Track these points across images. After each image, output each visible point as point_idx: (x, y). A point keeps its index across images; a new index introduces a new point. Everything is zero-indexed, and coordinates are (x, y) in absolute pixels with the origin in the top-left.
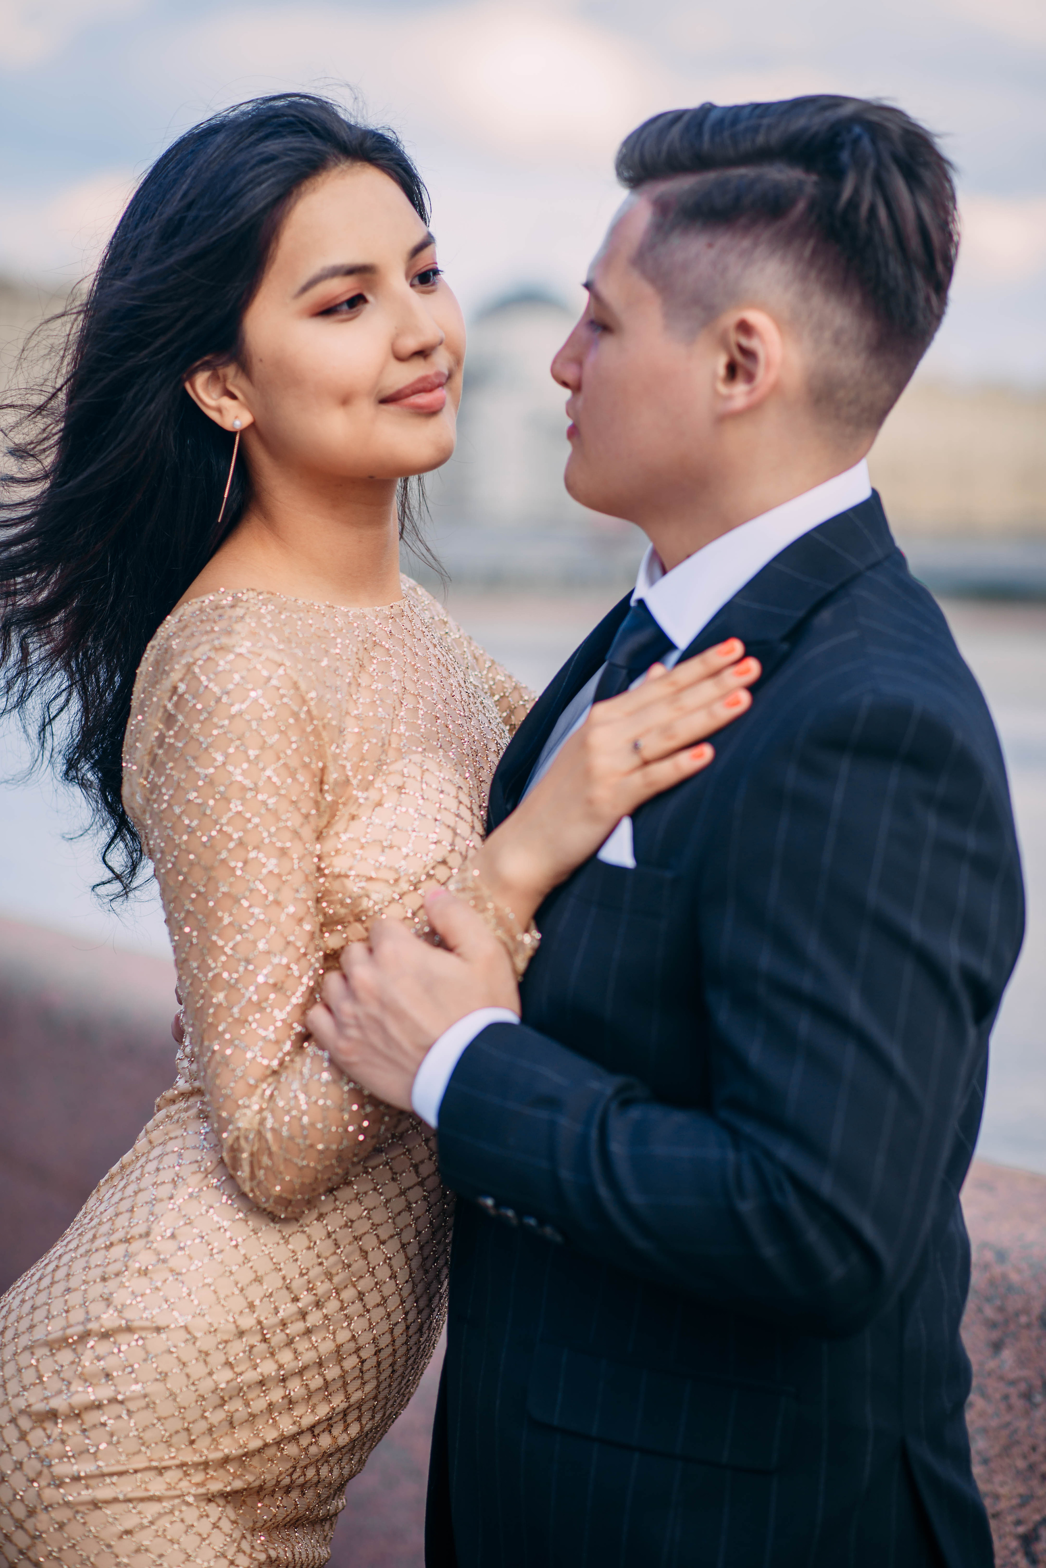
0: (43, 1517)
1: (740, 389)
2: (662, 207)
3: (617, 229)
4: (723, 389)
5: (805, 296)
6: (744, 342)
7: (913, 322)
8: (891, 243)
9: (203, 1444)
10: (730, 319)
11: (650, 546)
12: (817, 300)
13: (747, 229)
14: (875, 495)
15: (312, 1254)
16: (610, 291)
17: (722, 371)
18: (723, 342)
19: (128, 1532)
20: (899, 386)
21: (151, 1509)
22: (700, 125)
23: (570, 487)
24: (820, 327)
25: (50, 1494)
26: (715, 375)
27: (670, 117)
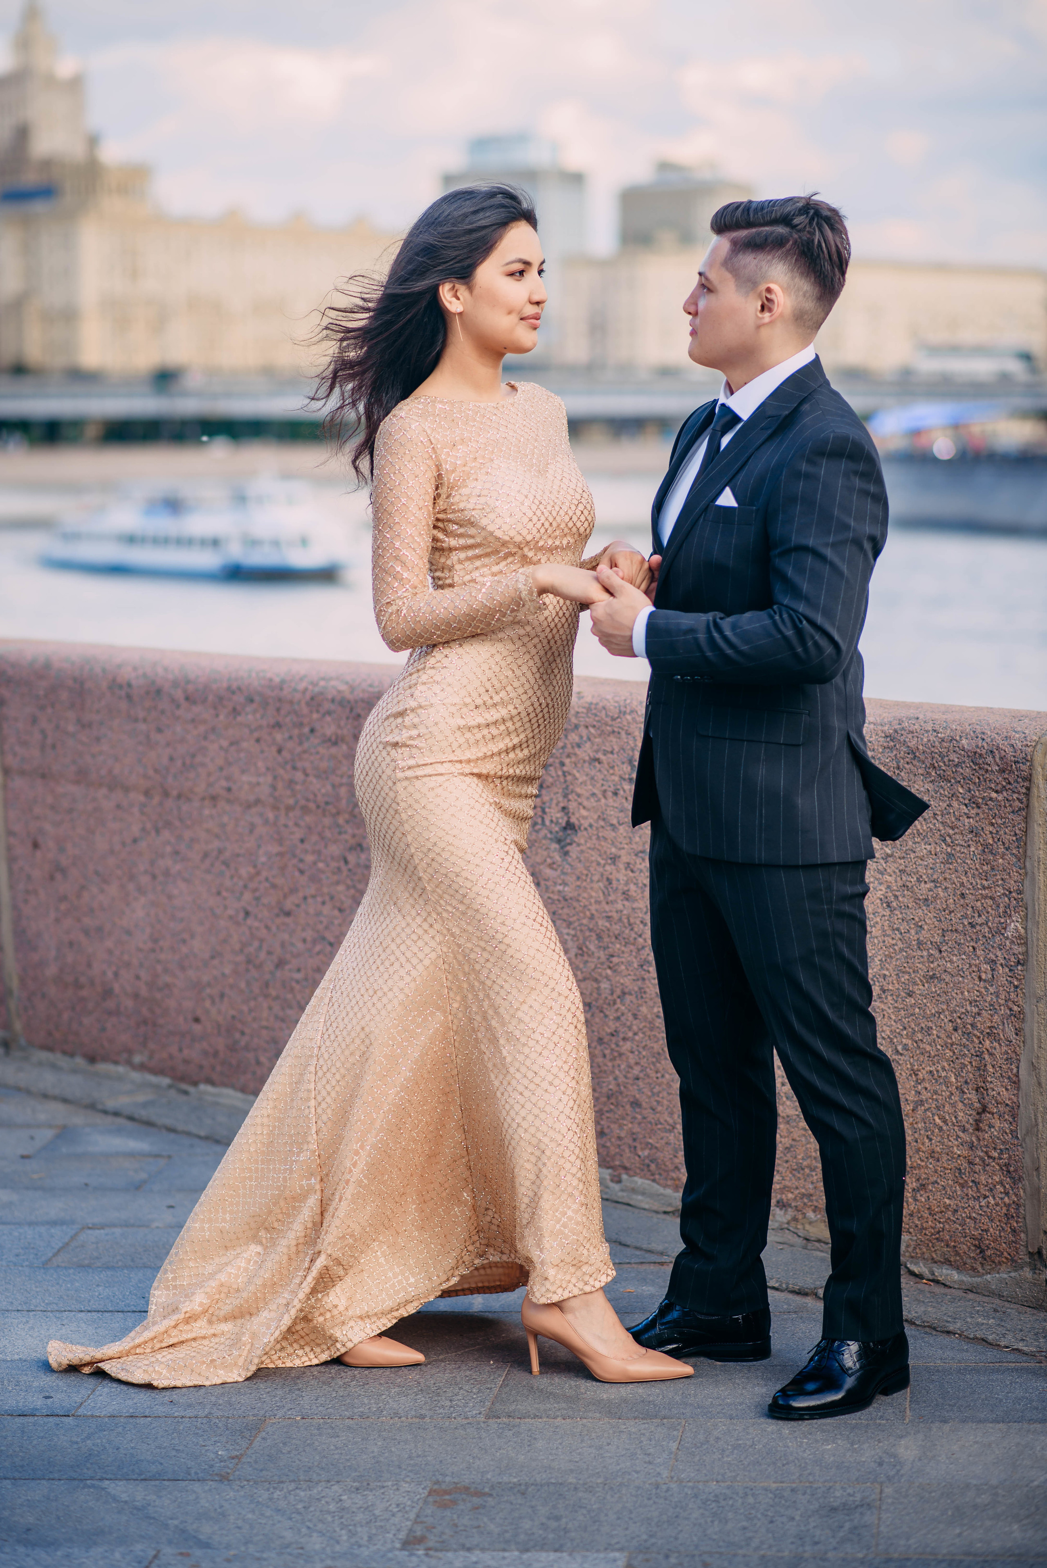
0: (398, 784)
1: (767, 315)
2: (734, 243)
3: (714, 251)
4: (760, 315)
5: (793, 278)
6: (768, 296)
7: (834, 288)
8: (827, 256)
9: (458, 752)
10: (763, 287)
11: (725, 378)
12: (797, 280)
13: (770, 252)
14: (817, 356)
15: (491, 671)
16: (712, 276)
17: (759, 308)
18: (760, 295)
19: (433, 789)
20: (827, 314)
21: (440, 779)
22: (748, 210)
23: (691, 355)
24: (798, 290)
25: (400, 775)
26: (756, 309)
27: (735, 205)
